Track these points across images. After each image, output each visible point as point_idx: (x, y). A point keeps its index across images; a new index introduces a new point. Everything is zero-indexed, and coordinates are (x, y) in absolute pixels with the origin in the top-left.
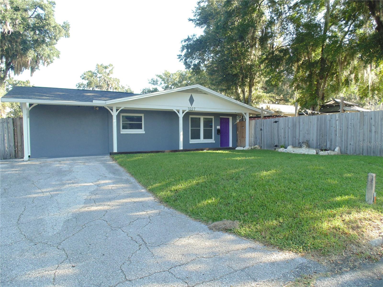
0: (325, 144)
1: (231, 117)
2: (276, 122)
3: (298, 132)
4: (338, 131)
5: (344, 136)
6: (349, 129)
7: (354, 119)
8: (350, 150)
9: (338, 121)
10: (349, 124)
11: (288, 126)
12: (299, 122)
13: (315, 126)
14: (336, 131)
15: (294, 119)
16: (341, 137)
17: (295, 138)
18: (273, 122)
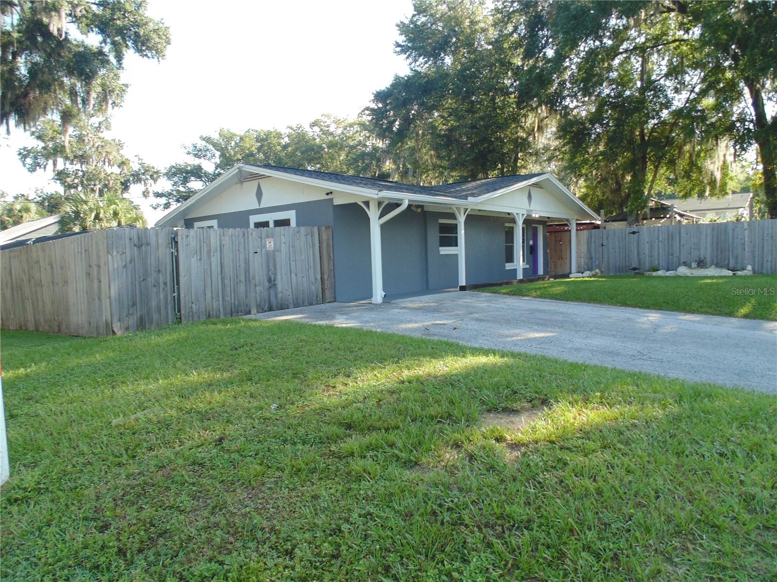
0: (727, 262)
1: (541, 226)
2: (634, 233)
3: (678, 246)
4: (746, 244)
5: (757, 250)
6: (766, 242)
7: (772, 228)
8: (767, 270)
9: (746, 231)
10: (765, 235)
11: (658, 239)
12: (680, 233)
13: (709, 238)
14: (744, 244)
15: (671, 228)
16: (753, 252)
17: (672, 255)
18: (627, 232)
